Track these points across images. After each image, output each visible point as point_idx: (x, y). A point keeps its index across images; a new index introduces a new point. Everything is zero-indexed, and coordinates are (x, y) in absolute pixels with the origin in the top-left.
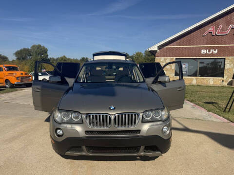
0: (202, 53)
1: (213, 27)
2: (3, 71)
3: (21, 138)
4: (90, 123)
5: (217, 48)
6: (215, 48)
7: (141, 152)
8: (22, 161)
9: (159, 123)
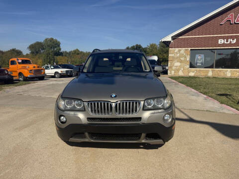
0: (219, 43)
1: (232, 15)
2: (16, 64)
3: (31, 126)
4: (92, 111)
5: (236, 37)
6: (233, 38)
7: (143, 139)
8: (30, 148)
9: (160, 111)
